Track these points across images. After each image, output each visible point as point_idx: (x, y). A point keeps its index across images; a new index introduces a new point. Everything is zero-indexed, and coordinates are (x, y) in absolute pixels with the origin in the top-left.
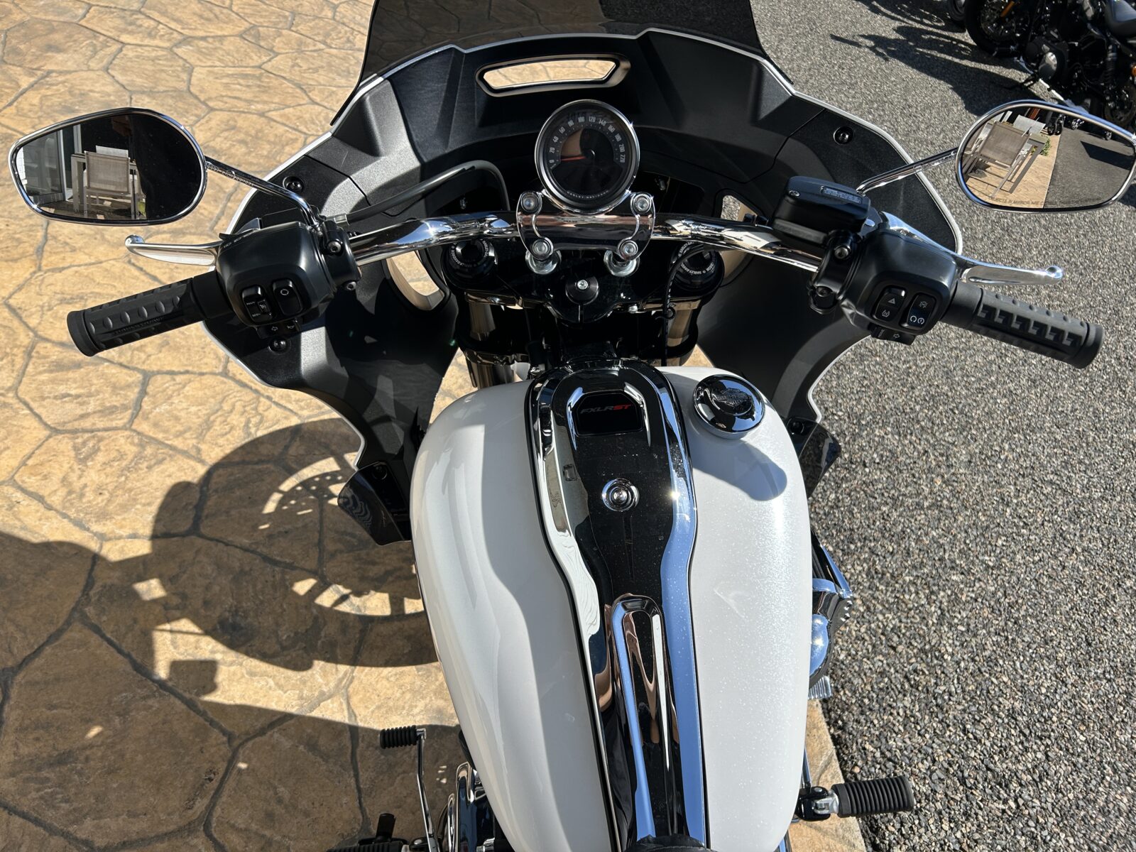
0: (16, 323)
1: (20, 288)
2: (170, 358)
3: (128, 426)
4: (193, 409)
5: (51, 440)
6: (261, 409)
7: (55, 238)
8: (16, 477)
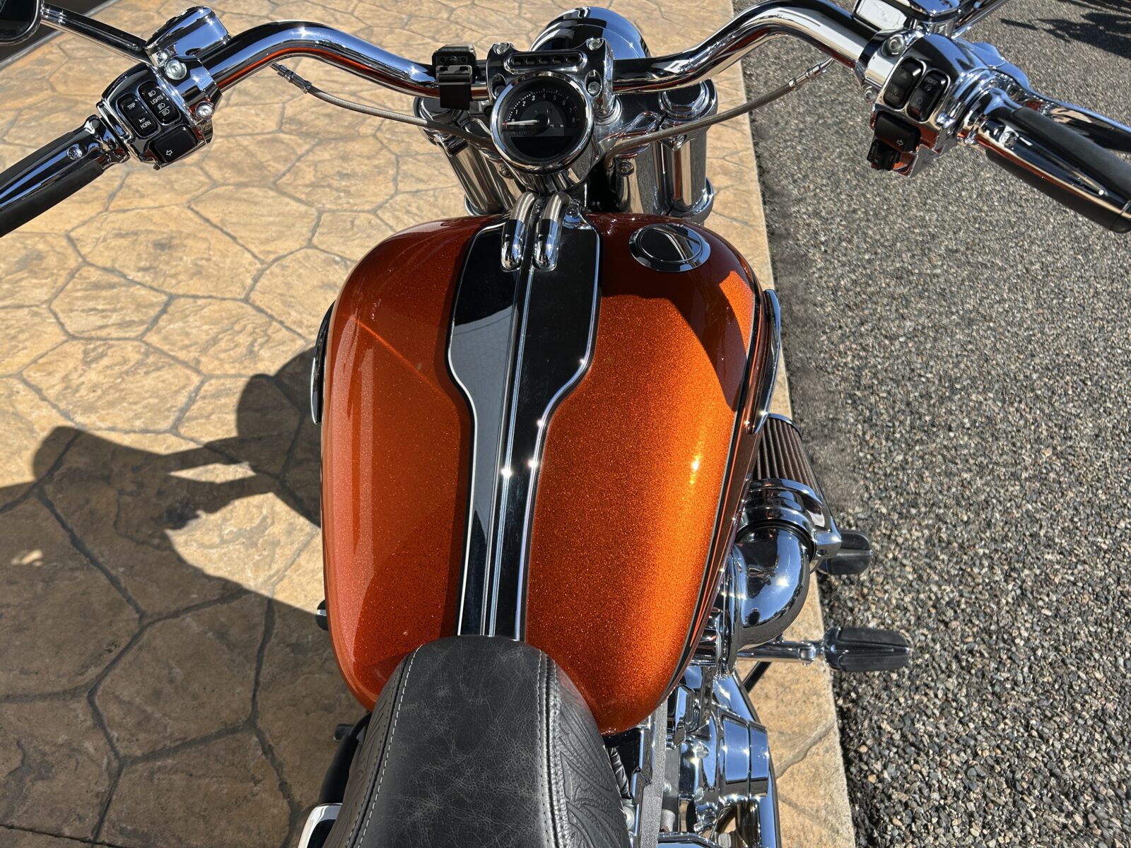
0: (70, 251)
1: (83, 224)
2: (198, 285)
3: (140, 338)
4: (205, 327)
5: (66, 344)
6: (269, 332)
7: (129, 187)
8: (25, 374)
